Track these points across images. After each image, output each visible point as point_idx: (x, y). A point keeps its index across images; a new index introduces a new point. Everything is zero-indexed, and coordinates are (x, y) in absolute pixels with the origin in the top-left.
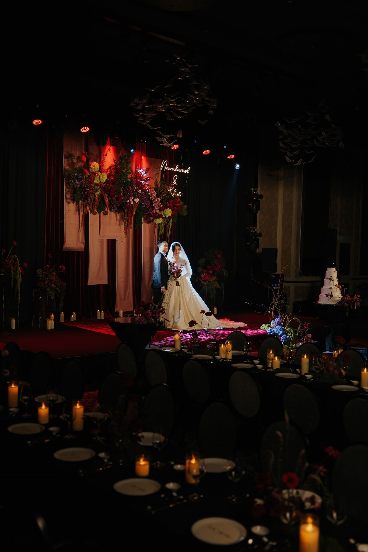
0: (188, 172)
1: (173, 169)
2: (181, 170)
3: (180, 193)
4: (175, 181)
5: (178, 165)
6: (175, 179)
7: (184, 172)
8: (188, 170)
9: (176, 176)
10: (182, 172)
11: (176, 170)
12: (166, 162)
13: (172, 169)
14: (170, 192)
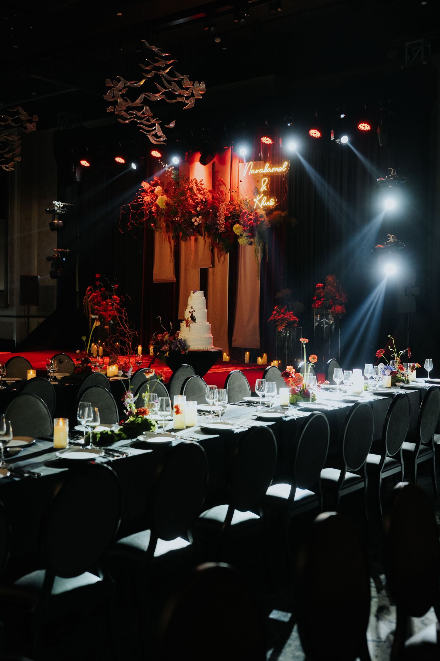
1: (261, 171)
3: (272, 201)
4: (265, 186)
5: (268, 164)
6: (264, 183)
8: (283, 167)
9: (266, 179)
10: (275, 170)
11: (265, 171)
12: (251, 163)
14: (257, 203)
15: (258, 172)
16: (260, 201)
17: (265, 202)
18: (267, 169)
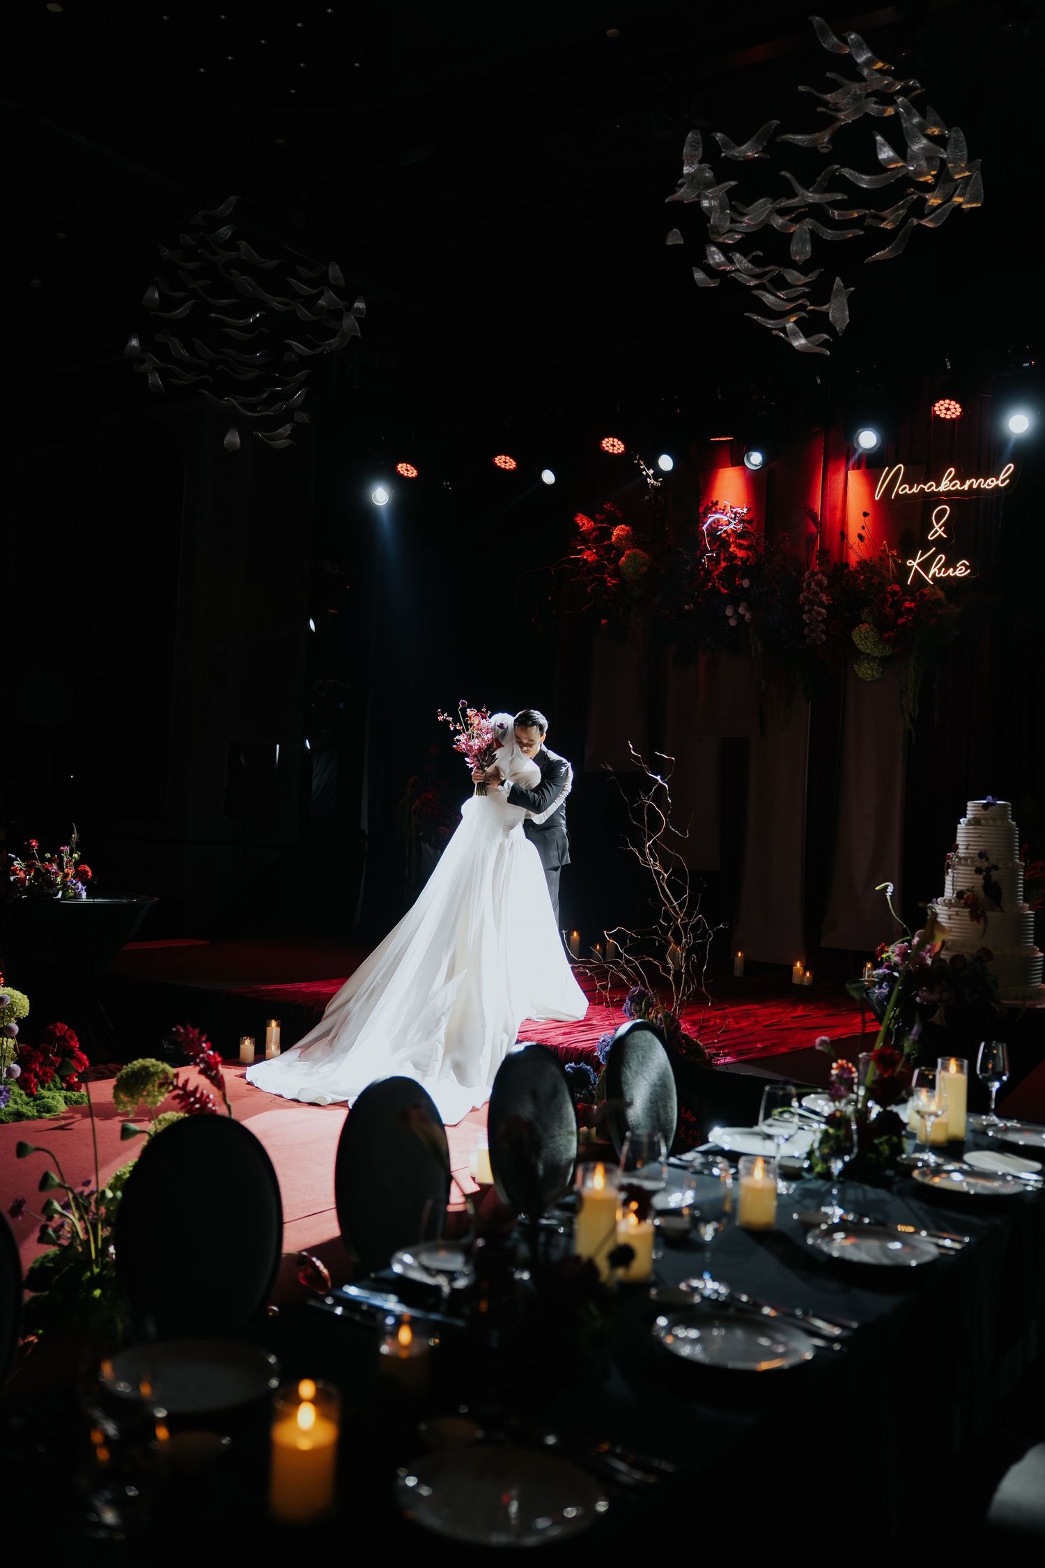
0: (1002, 482)
1: (931, 487)
2: (968, 483)
3: (963, 565)
4: (937, 527)
5: (953, 469)
6: (938, 520)
7: (982, 486)
8: (1002, 477)
9: (946, 510)
10: (975, 486)
11: (942, 489)
12: (900, 468)
13: (926, 487)
14: (916, 568)
15: (922, 489)
16: (926, 565)
17: (940, 570)
18: (951, 481)
